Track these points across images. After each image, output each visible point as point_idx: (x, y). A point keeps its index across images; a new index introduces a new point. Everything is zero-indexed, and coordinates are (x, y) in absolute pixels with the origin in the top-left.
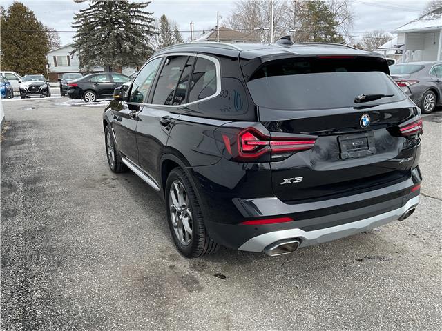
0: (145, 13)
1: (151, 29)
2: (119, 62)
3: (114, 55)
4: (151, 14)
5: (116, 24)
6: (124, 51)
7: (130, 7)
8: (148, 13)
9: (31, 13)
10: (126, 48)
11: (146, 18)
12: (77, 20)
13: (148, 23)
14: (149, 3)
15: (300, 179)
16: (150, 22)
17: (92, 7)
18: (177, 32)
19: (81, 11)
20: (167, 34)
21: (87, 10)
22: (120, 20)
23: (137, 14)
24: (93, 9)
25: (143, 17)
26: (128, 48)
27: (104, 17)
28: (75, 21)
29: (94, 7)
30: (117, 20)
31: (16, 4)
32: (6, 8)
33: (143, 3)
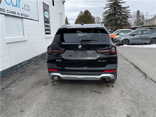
0: (127, 10)
1: (129, 16)
2: (115, 28)
3: (114, 26)
4: (129, 10)
5: (117, 15)
6: (117, 24)
7: (122, 9)
8: (128, 10)
9: (90, 13)
10: (118, 23)
11: (128, 12)
12: (104, 14)
13: (128, 14)
14: (129, 6)
15: (60, 60)
16: (129, 13)
17: (109, 10)
18: (143, 16)
19: (106, 11)
20: (139, 17)
21: (108, 10)
22: (118, 13)
23: (124, 11)
24: (110, 10)
25: (127, 12)
26: (119, 23)
27: (113, 13)
28: (103, 15)
29: (110, 9)
30: (117, 13)
31: (86, 10)
32: (83, 12)
33: (127, 7)
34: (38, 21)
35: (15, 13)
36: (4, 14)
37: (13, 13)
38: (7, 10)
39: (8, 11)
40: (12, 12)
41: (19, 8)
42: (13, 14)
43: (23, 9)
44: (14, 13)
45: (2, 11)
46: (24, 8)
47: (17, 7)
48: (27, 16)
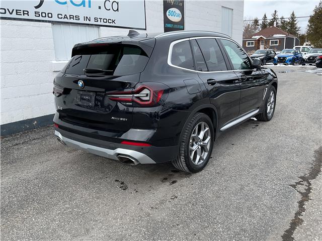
34: (146, 29)
35: (78, 18)
36: (49, 22)
37: (73, 18)
38: (58, 15)
39: (60, 16)
40: (71, 17)
41: (90, 6)
42: (72, 21)
43: (100, 8)
44: (75, 18)
45: (45, 17)
46: (102, 7)
47: (84, 6)
48: (110, 21)
